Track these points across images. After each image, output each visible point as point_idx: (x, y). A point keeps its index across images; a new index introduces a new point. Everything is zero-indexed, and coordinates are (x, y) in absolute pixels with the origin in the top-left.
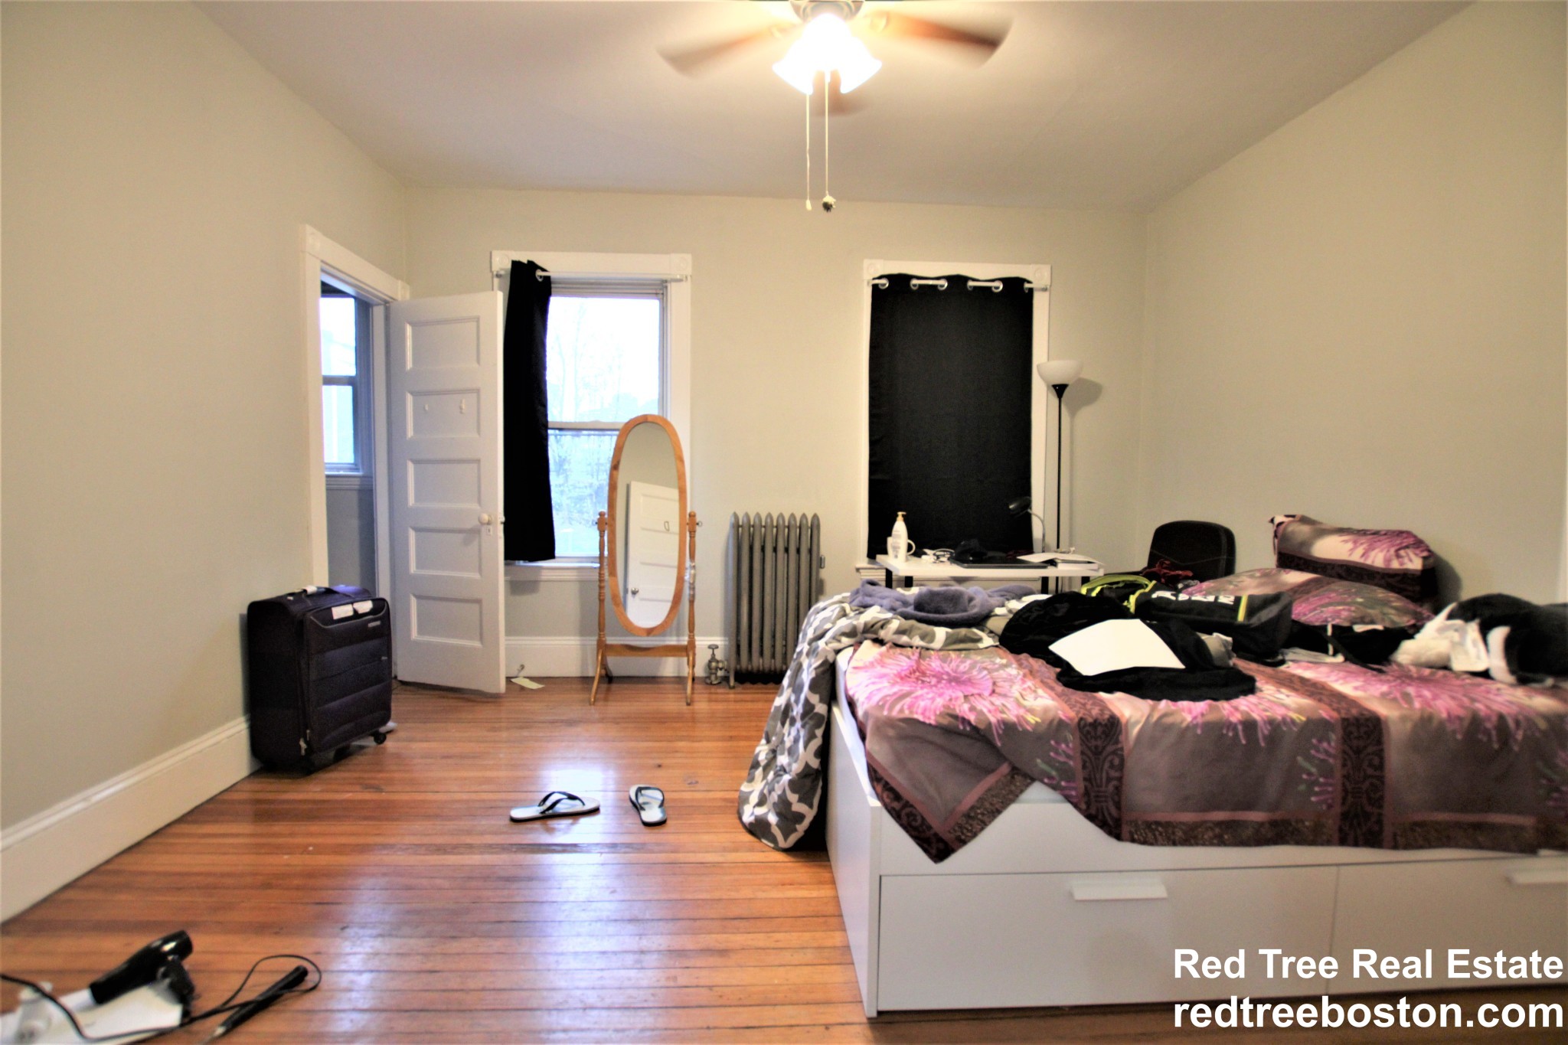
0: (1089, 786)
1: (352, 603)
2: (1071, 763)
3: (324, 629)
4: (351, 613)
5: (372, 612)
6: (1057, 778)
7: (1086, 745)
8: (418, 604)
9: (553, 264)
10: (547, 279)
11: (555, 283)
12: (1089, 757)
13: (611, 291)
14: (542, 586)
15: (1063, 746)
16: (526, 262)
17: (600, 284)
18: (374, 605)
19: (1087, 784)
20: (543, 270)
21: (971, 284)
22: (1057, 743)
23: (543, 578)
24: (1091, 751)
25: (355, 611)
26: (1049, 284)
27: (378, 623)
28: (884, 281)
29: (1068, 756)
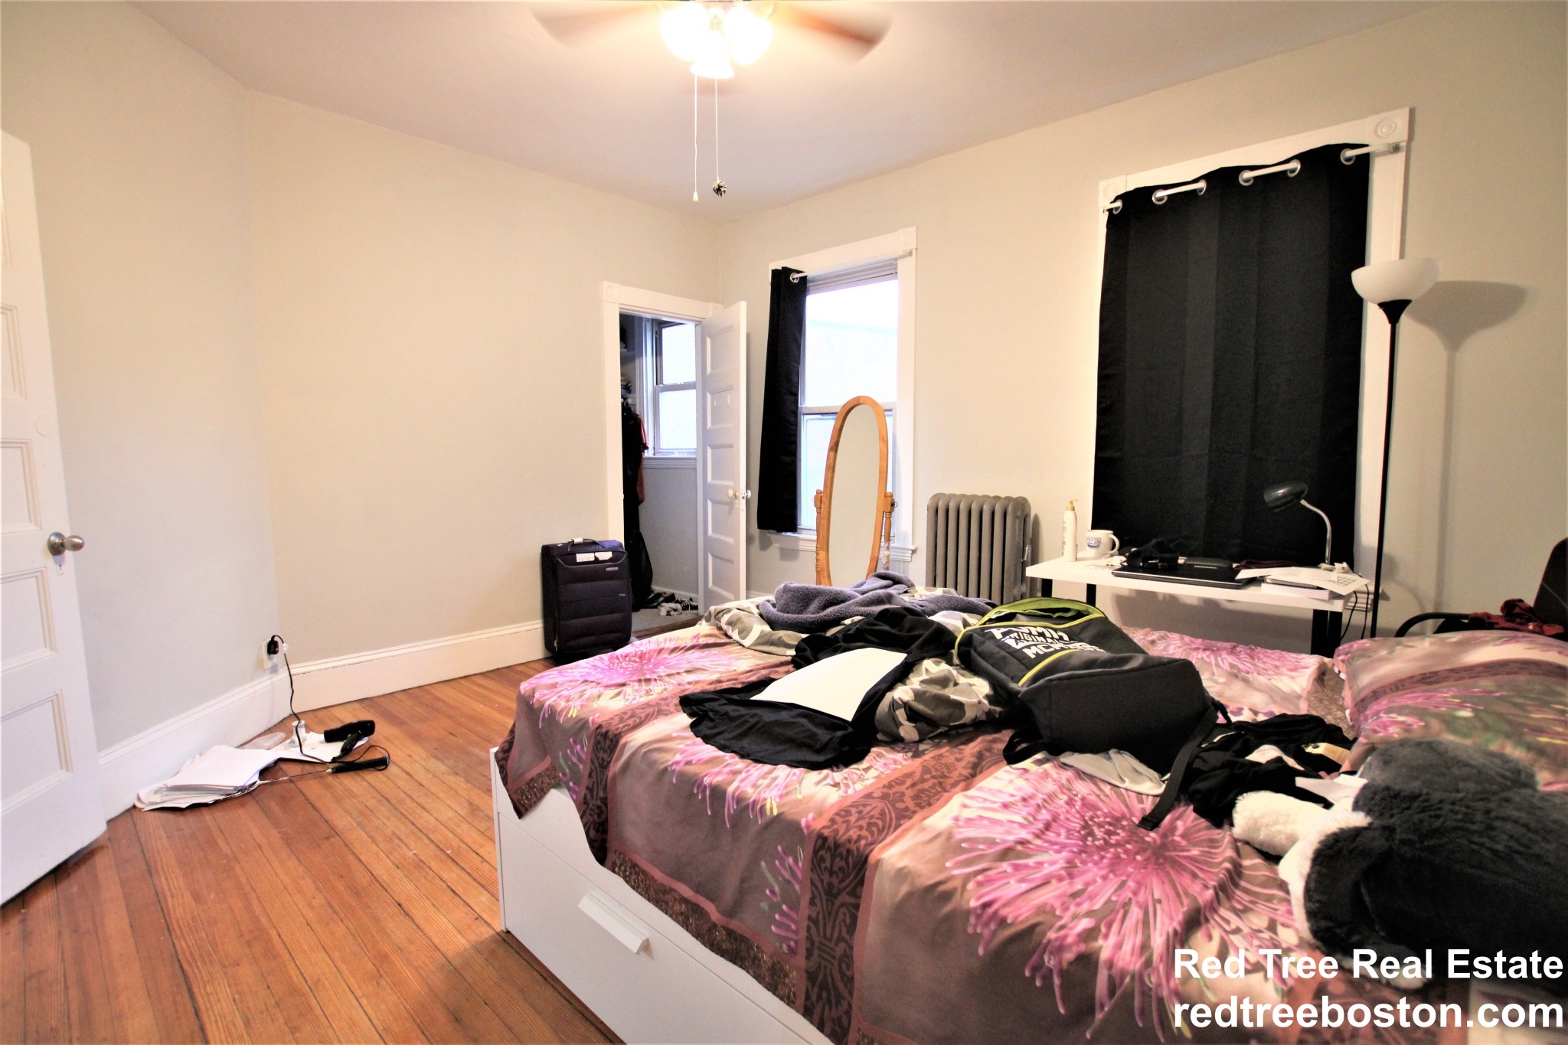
0: (589, 796)
1: (594, 552)
2: (581, 767)
3: (566, 568)
4: (593, 559)
5: (610, 560)
6: (568, 777)
7: (596, 755)
8: (713, 560)
9: (807, 264)
10: (804, 280)
11: (813, 281)
12: (595, 767)
13: (859, 279)
14: (801, 553)
15: (579, 747)
16: (781, 268)
17: (849, 274)
18: (613, 555)
19: (588, 792)
20: (799, 272)
21: (1247, 175)
22: (575, 742)
23: (801, 548)
24: (599, 762)
25: (596, 557)
26: (1405, 137)
27: (617, 568)
28: (1119, 204)
29: (580, 759)
